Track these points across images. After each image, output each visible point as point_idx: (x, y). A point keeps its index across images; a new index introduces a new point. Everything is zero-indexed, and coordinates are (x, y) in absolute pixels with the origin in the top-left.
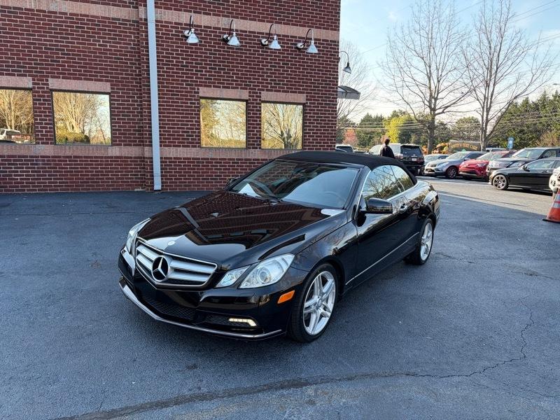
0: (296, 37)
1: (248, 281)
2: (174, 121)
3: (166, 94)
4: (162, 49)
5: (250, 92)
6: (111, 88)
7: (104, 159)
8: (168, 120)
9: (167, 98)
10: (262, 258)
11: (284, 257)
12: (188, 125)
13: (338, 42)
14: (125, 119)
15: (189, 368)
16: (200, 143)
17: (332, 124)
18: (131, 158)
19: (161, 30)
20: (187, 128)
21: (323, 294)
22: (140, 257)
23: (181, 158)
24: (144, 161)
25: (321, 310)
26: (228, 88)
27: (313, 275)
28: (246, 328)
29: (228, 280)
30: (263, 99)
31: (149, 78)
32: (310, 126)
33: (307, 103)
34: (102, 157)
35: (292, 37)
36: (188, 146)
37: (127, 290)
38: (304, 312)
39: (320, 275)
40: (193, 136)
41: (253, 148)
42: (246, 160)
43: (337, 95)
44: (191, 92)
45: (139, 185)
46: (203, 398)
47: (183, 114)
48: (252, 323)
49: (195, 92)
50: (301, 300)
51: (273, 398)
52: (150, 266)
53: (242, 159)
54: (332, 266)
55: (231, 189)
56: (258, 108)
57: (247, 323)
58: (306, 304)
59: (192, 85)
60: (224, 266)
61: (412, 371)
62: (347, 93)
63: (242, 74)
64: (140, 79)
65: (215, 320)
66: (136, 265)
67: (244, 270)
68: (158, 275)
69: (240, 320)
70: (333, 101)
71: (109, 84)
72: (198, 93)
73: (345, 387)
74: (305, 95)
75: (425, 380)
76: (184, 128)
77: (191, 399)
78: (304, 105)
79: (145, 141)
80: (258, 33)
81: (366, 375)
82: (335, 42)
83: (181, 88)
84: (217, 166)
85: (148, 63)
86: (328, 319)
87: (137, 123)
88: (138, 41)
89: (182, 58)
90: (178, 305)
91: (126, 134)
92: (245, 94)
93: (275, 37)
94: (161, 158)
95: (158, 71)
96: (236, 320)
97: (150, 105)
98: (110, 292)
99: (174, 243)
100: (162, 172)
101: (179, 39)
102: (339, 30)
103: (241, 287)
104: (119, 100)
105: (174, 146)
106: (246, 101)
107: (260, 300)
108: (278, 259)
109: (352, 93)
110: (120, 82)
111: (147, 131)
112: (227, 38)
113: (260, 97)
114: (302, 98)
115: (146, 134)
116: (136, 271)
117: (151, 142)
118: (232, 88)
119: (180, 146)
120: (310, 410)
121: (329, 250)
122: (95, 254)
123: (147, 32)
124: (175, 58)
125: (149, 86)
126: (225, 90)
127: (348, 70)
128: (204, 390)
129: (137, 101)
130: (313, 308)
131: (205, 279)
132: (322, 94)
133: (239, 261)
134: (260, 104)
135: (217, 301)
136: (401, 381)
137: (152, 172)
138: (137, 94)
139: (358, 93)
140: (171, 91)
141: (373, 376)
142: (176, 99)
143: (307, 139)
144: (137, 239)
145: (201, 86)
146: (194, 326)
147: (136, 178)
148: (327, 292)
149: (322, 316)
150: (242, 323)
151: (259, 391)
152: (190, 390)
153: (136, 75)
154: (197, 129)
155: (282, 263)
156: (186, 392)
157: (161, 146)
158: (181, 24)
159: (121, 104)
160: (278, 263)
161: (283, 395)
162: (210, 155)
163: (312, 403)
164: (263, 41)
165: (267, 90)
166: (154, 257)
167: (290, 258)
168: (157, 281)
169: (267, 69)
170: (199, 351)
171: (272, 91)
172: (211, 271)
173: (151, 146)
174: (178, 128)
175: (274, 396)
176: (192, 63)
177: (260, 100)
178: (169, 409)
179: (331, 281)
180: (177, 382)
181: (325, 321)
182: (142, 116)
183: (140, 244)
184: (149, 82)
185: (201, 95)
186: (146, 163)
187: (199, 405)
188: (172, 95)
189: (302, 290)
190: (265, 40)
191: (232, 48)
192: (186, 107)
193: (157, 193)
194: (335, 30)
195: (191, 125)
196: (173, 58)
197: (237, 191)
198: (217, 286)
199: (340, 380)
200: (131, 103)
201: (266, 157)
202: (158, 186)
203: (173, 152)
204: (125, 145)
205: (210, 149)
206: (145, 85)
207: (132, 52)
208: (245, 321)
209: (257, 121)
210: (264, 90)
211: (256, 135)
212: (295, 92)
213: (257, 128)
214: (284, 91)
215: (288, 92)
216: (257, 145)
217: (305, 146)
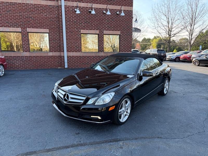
0: (116, 10)
1: (98, 102)
2: (72, 42)
3: (69, 33)
4: (67, 16)
5: (99, 31)
6: (49, 31)
7: (47, 57)
8: (70, 42)
9: (69, 34)
10: (103, 94)
11: (111, 93)
12: (77, 44)
13: (132, 11)
14: (54, 42)
15: (77, 134)
16: (81, 50)
17: (130, 42)
18: (57, 56)
19: (67, 9)
20: (76, 45)
21: (126, 107)
22: (59, 93)
23: (74, 56)
24: (61, 57)
25: (125, 113)
26: (91, 30)
27: (122, 100)
28: (97, 120)
29: (90, 102)
30: (104, 33)
31: (62, 27)
32: (122, 43)
33: (121, 34)
34: (46, 56)
35: (115, 10)
36: (77, 52)
37: (54, 105)
38: (119, 114)
39: (125, 100)
40: (79, 48)
42: (98, 56)
43: (132, 31)
44: (78, 32)
45: (60, 66)
46: (81, 145)
47: (75, 40)
48: (99, 118)
49: (79, 32)
50: (118, 109)
51: (107, 146)
52: (62, 97)
53: (97, 56)
54: (129, 96)
55: (92, 68)
56: (103, 37)
57: (98, 118)
58: (120, 111)
59: (78, 29)
60: (89, 97)
61: (160, 136)
62: (136, 30)
63: (96, 24)
64: (59, 27)
65: (86, 117)
66: (58, 96)
67: (96, 98)
68: (65, 100)
69: (95, 117)
70: (131, 33)
71: (48, 29)
72: (80, 32)
73: (134, 142)
74: (120, 31)
75: (165, 140)
76: (75, 45)
77: (77, 146)
78: (120, 35)
79: (61, 50)
80: (102, 9)
81: (142, 138)
82: (131, 11)
83: (74, 30)
84: (88, 59)
85: (62, 21)
86: (128, 116)
87: (58, 44)
88: (58, 13)
89: (74, 19)
90: (72, 111)
91: (54, 48)
92: (98, 32)
93: (109, 10)
94: (67, 56)
95: (66, 24)
96: (93, 117)
97: (63, 37)
98: (49, 106)
99: (71, 88)
100: (68, 61)
101: (73, 12)
102: (133, 6)
103: (95, 105)
104: (52, 35)
105: (72, 52)
106: (98, 34)
107: (102, 109)
108: (109, 94)
109: (138, 30)
110: (52, 29)
111: (62, 46)
112: (91, 11)
114: (119, 33)
115: (62, 48)
116: (57, 98)
117: (64, 50)
118: (93, 30)
119: (74, 52)
120: (121, 150)
121: (128, 91)
122: (44, 92)
123: (61, 10)
124: (72, 19)
125: (63, 30)
126: (90, 31)
127: (136, 21)
128: (82, 142)
129: (58, 35)
130: (122, 112)
131: (82, 101)
132: (126, 31)
133: (94, 95)
135: (87, 109)
136: (156, 140)
137: (64, 61)
138: (58, 33)
139: (140, 30)
140: (71, 31)
141: (145, 138)
142: (72, 34)
143: (121, 48)
144: (58, 87)
145: (81, 29)
146: (78, 118)
147: (58, 64)
148: (127, 106)
149: (126, 115)
150: (96, 118)
151: (102, 143)
152: (77, 142)
153: (58, 26)
154: (80, 45)
155: (110, 96)
156: (75, 143)
157: (67, 52)
158: (74, 6)
159: (52, 37)
160: (109, 96)
161: (111, 145)
162: (85, 55)
163: (121, 148)
164: (104, 12)
165: (106, 30)
166: (64, 93)
167: (113, 94)
168: (65, 102)
169: (106, 22)
170: (80, 128)
171: (107, 30)
172: (84, 98)
173: (64, 52)
174: (73, 45)
175: (107, 145)
176: (78, 21)
177: (103, 34)
178: (69, 149)
179: (129, 102)
180: (72, 139)
181: (127, 117)
182: (60, 41)
183: (59, 89)
184: (62, 28)
185: (81, 32)
186: (62, 58)
187: (80, 148)
188: (71, 33)
189: (118, 106)
190: (105, 11)
191: (92, 15)
192: (76, 37)
193: (66, 69)
194: (131, 6)
195: (78, 44)
196: (71, 19)
197: (94, 68)
198: (87, 104)
199: (132, 139)
200: (56, 36)
201: (106, 55)
202: (66, 67)
203: (71, 54)
204: (54, 52)
205: (85, 52)
206: (61, 30)
207: (56, 18)
208: (97, 117)
209: (102, 42)
210: (104, 30)
211: (102, 47)
212: (116, 30)
213: (102, 44)
214: (112, 30)
215: (114, 30)
216: (102, 51)
217: (120, 50)
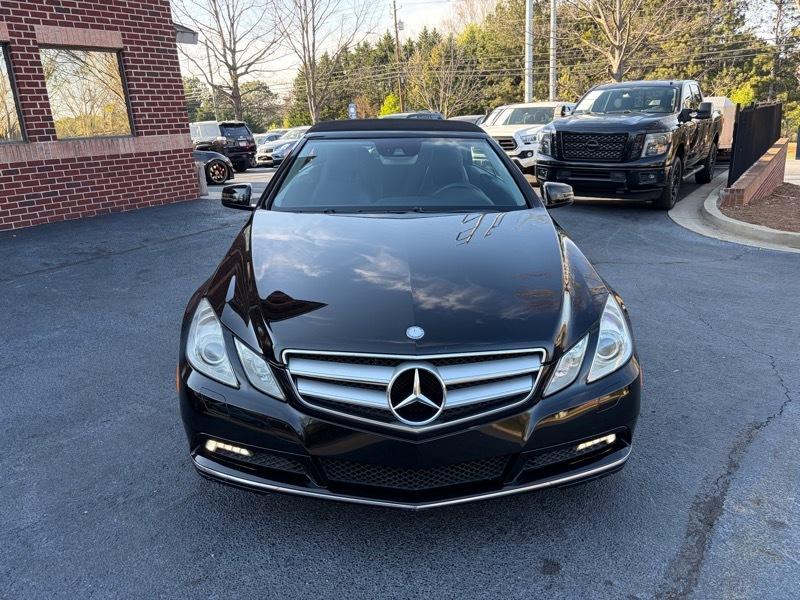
5: (10, 26)
17: (176, 87)
28: (600, 453)
30: (40, 41)
32: (140, 92)
33: (125, 48)
41: (41, 139)
42: (30, 163)
43: (174, 35)
52: (382, 401)
53: (23, 164)
56: (35, 59)
61: (750, 421)
67: (584, 345)
69: (597, 441)
70: (170, 46)
74: (119, 33)
75: (780, 426)
78: (120, 52)
96: (589, 444)
103: (590, 380)
106: (3, 45)
113: (34, 36)
114: (115, 39)
131: (531, 385)
132: (148, 32)
134: (37, 50)
136: (768, 439)
139: (195, 34)
143: (141, 116)
160: (608, 315)
163: (778, 525)
165: (46, 23)
167: (613, 302)
168: (415, 426)
171: (54, 24)
172: (535, 364)
175: (730, 544)
177: (35, 42)
198: (545, 393)
201: (71, 155)
208: (605, 439)
209: (37, 85)
210: (38, 22)
211: (42, 112)
212: (100, 27)
213: (39, 98)
214: (78, 25)
215: (86, 26)
216: (48, 132)
217: (137, 128)
